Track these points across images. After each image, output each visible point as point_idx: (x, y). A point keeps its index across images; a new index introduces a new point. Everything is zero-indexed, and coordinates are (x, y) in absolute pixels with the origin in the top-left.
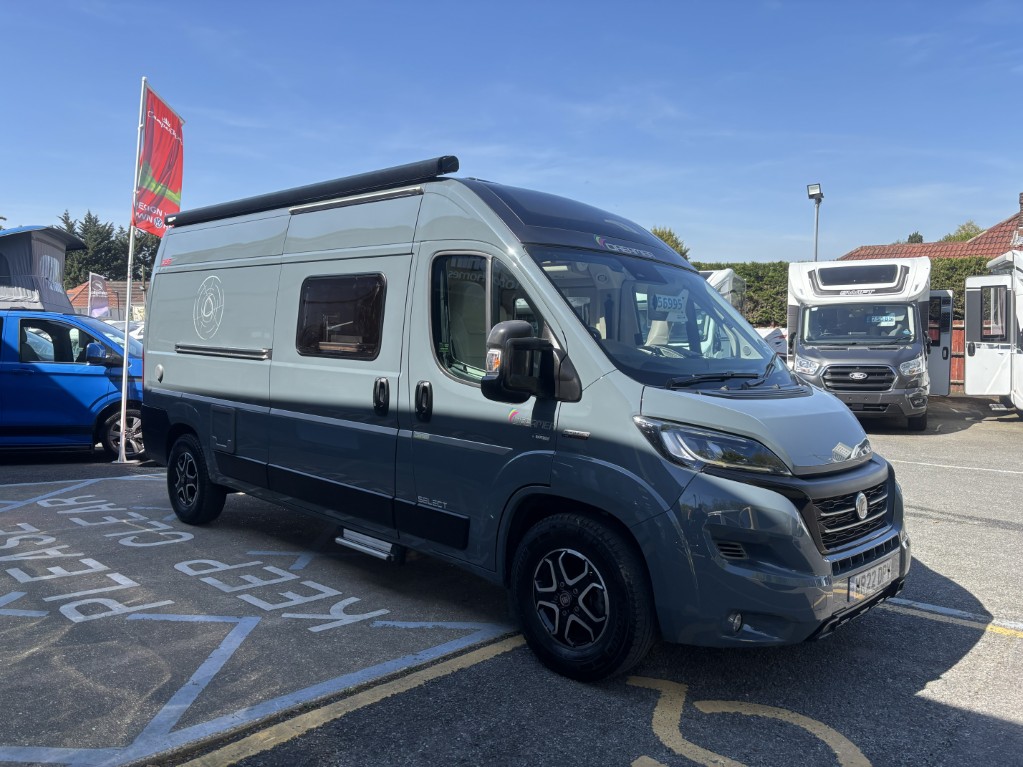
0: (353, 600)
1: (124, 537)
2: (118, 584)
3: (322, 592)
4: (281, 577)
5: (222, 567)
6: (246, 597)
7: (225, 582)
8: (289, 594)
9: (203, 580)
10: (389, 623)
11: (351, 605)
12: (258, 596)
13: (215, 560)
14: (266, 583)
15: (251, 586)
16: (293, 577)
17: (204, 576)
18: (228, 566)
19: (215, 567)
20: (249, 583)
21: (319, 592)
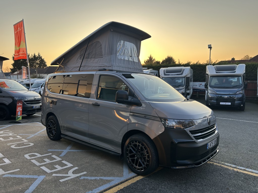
0: (76, 168)
1: (13, 145)
2: (5, 162)
3: (67, 165)
4: (56, 159)
5: (39, 155)
6: (43, 168)
7: (39, 162)
8: (57, 166)
9: (33, 161)
10: (86, 178)
11: (75, 170)
13: (38, 153)
14: (51, 162)
15: (46, 163)
16: (60, 159)
17: (32, 159)
18: (41, 155)
19: (37, 156)
20: (46, 162)
21: (66, 165)
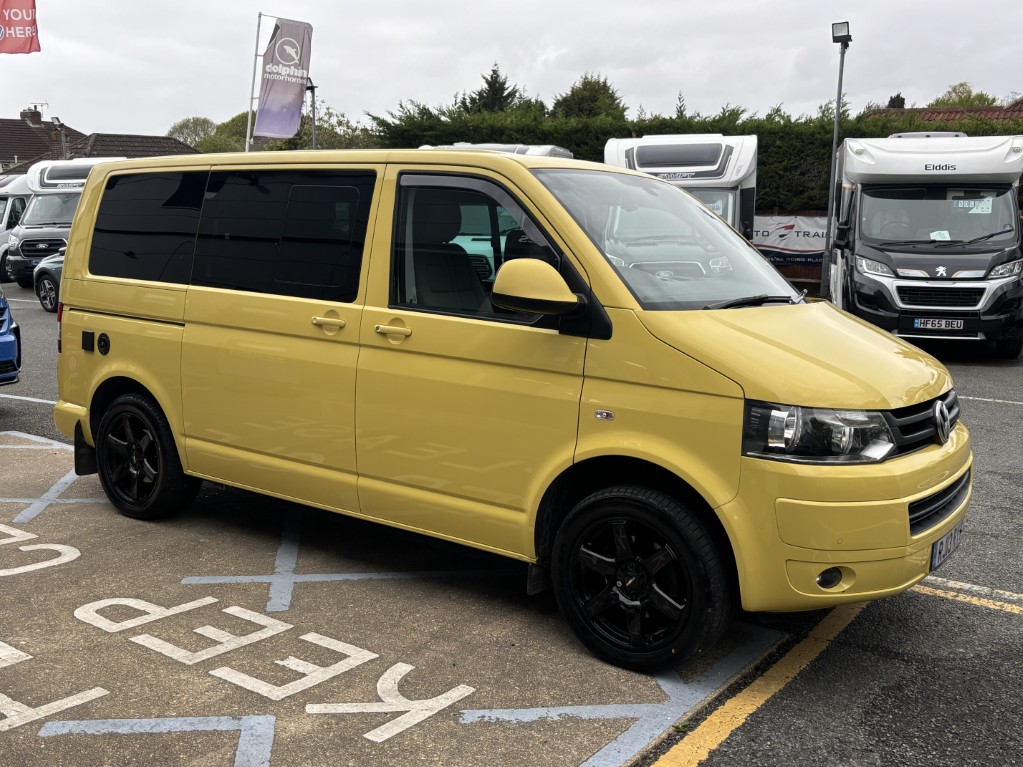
0: (402, 667)
3: (346, 656)
4: (262, 627)
5: (156, 612)
6: (223, 673)
7: (177, 643)
8: (294, 663)
9: (140, 640)
11: (405, 680)
12: (242, 669)
13: (137, 597)
14: (245, 641)
15: (220, 650)
16: (281, 626)
17: (134, 631)
18: (163, 609)
19: (146, 613)
20: (215, 643)
21: (341, 657)
